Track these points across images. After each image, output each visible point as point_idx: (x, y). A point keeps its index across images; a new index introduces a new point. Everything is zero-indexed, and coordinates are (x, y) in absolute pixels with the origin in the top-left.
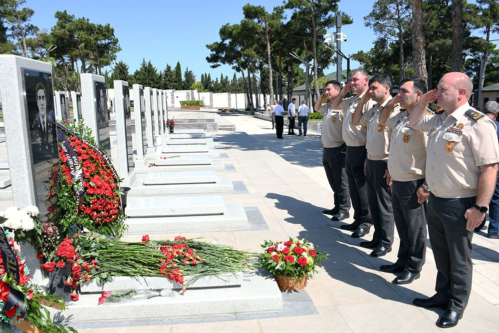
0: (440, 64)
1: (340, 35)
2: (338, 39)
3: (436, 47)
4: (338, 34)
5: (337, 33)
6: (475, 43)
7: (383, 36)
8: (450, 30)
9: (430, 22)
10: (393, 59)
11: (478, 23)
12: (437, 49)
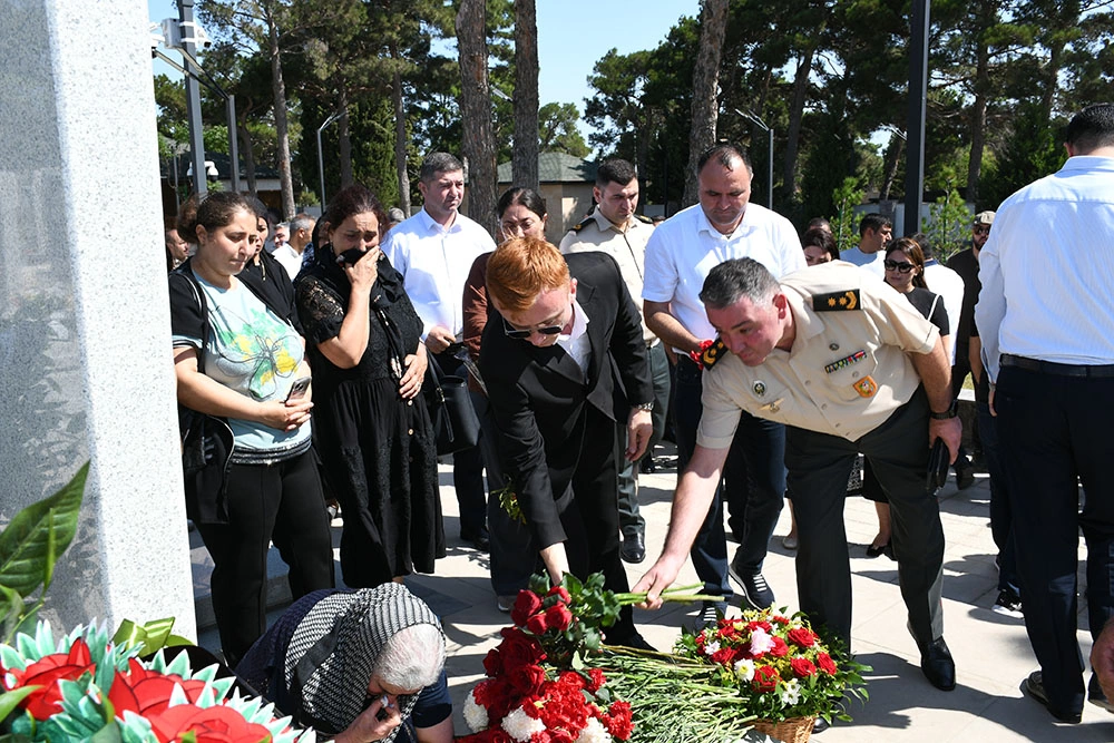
0: (361, 118)
1: (192, 28)
2: (187, 40)
3: (363, 74)
4: (186, 24)
5: (182, 20)
6: (447, 72)
7: (226, 38)
8: (391, 37)
9: (346, 12)
10: (254, 100)
11: (448, 26)
12: (365, 79)
